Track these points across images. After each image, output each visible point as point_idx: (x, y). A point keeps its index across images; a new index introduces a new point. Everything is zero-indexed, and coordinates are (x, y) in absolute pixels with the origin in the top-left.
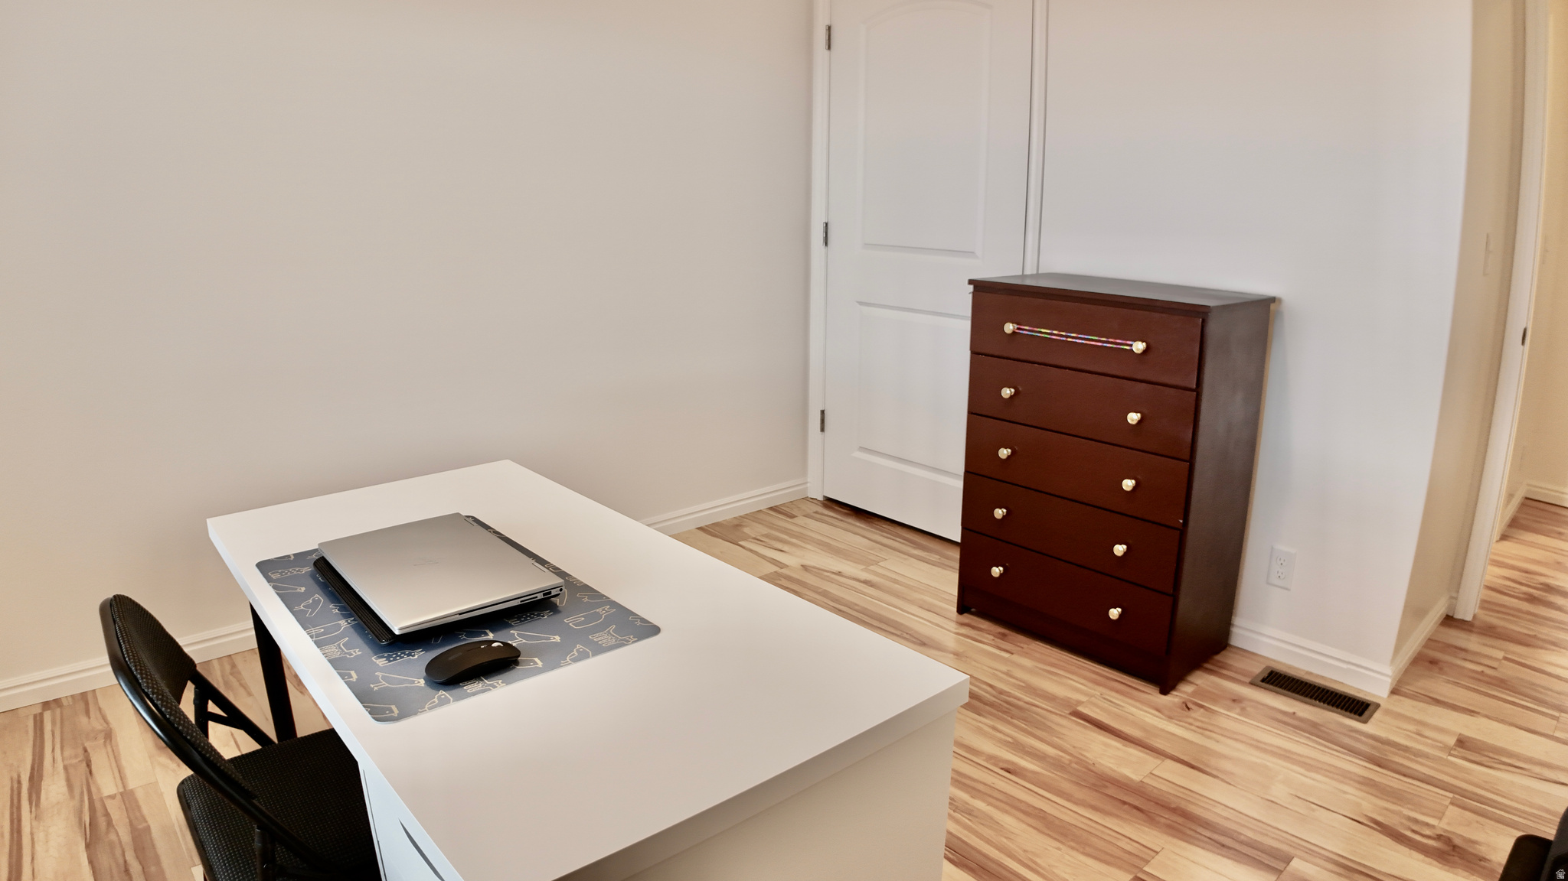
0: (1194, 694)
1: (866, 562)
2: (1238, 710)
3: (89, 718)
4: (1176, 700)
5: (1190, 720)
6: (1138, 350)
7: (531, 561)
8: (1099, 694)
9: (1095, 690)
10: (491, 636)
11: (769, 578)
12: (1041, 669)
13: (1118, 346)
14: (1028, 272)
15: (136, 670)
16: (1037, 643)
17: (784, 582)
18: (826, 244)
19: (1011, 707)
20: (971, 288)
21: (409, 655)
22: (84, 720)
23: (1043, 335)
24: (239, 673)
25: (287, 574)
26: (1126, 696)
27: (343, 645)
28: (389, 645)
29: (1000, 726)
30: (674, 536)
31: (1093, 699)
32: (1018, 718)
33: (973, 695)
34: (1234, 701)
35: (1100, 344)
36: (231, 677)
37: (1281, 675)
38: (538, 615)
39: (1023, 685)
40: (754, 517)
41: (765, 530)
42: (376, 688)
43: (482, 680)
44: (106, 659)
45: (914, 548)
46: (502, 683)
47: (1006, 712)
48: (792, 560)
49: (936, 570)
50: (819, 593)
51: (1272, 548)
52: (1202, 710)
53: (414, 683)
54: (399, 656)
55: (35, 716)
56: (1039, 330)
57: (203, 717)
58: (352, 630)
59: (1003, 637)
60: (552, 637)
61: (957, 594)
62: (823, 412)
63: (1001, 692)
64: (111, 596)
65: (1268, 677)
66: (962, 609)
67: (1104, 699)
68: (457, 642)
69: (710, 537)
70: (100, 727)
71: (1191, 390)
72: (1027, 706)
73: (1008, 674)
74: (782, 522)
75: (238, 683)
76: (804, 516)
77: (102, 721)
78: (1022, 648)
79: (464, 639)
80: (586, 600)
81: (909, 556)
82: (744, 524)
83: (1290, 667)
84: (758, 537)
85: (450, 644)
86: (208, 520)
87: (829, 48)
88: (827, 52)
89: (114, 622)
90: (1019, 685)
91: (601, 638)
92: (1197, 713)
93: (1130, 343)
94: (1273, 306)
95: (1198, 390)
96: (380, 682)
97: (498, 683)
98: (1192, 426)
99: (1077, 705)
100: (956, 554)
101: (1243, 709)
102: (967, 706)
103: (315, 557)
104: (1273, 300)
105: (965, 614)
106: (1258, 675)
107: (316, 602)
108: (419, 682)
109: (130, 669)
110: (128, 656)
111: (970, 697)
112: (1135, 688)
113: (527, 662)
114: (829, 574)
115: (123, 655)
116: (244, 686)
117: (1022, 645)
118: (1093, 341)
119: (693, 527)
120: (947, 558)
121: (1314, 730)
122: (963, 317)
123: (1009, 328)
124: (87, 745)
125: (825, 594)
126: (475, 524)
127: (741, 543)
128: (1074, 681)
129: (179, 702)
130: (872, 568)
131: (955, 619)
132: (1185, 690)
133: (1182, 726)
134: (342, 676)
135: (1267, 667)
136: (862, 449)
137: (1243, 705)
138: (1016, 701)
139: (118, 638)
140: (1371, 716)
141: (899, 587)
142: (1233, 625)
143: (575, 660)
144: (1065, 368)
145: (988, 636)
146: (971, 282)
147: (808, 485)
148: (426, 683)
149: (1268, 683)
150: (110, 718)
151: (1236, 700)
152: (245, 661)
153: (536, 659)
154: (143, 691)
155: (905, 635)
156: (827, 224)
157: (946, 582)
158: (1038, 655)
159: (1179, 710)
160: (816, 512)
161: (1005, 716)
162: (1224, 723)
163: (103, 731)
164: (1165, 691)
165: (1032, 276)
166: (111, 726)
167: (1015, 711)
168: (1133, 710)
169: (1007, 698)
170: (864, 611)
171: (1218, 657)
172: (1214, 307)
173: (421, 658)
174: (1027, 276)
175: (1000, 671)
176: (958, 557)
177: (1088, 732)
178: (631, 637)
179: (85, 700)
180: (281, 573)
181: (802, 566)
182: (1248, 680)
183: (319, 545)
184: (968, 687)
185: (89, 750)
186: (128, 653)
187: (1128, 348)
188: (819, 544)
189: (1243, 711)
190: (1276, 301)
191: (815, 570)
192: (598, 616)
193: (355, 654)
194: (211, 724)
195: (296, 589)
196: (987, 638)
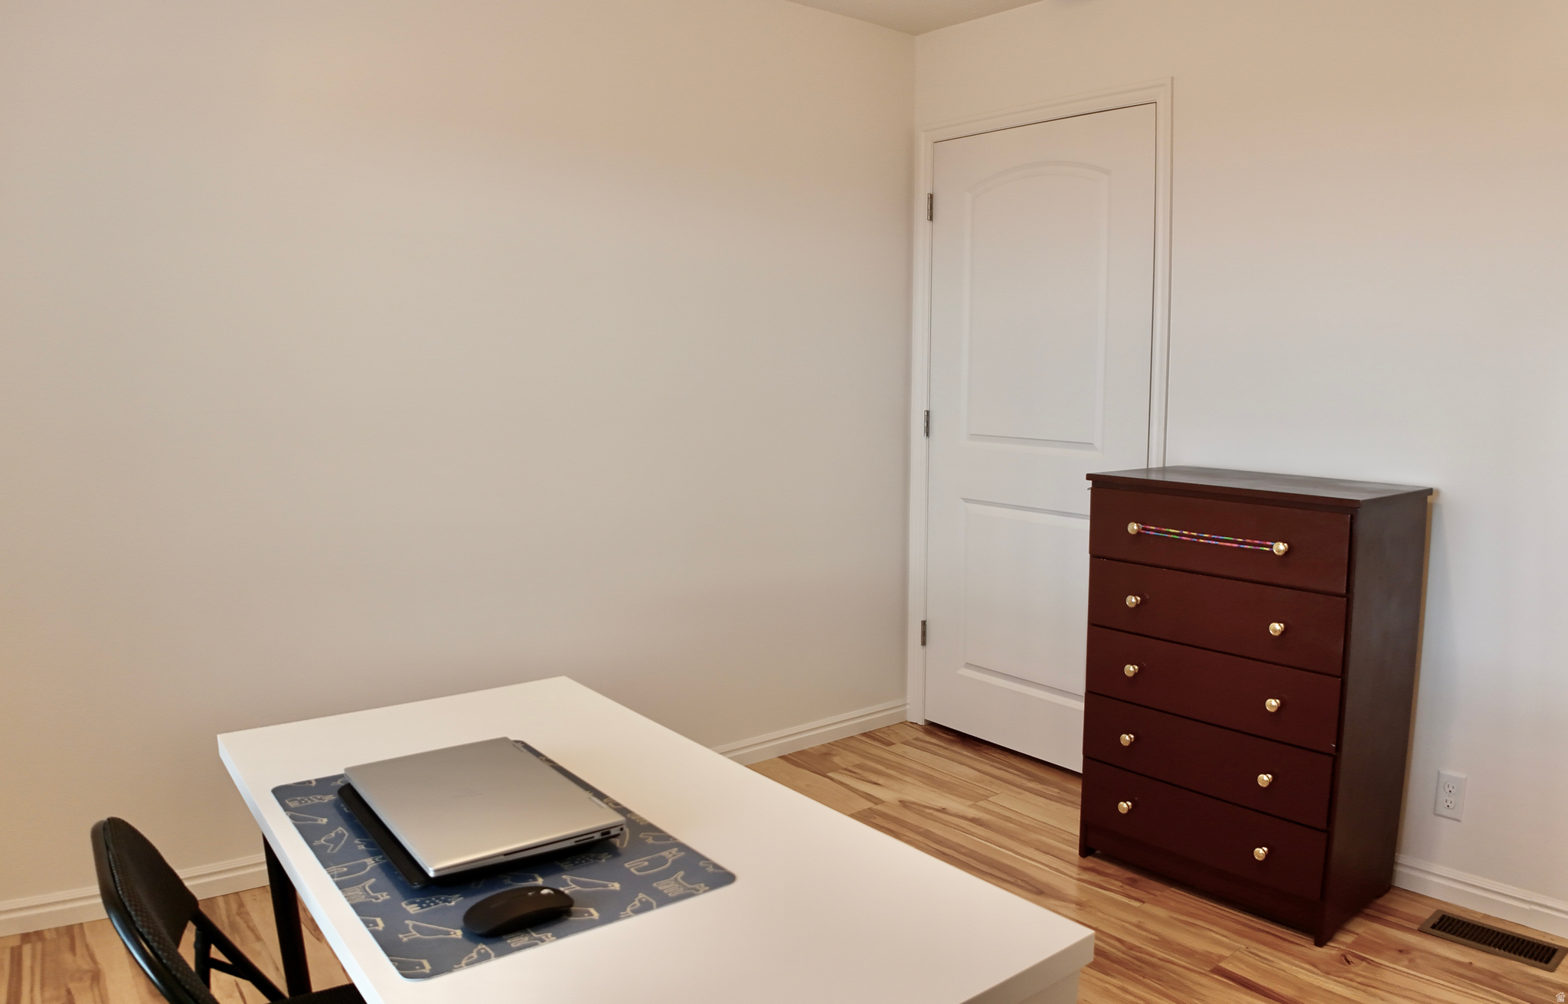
0: (1355, 944)
1: (975, 798)
2: (1406, 963)
3: (74, 954)
4: (1334, 952)
5: (1350, 976)
6: (1279, 551)
7: (587, 794)
8: (1244, 947)
9: (1239, 943)
10: (540, 881)
11: (864, 817)
12: (1176, 919)
13: (1257, 548)
14: (1153, 465)
15: (131, 905)
16: (1173, 889)
17: (879, 821)
18: (928, 434)
19: (1143, 965)
20: (1090, 483)
21: (445, 901)
22: (68, 957)
23: (1172, 536)
24: (248, 914)
25: (306, 802)
26: (1276, 949)
27: (370, 887)
28: (421, 889)
29: (1131, 988)
30: (752, 767)
31: (1238, 953)
32: (1150, 977)
33: (1098, 952)
34: (1400, 951)
35: (1236, 545)
36: (238, 919)
37: (1454, 920)
38: (595, 858)
39: (1157, 938)
40: (845, 744)
41: (857, 760)
42: (405, 939)
43: (529, 933)
44: (95, 889)
45: (1030, 780)
46: (552, 936)
47: (1138, 971)
48: (888, 794)
49: (1055, 805)
50: (920, 834)
51: (1439, 773)
52: (1364, 963)
53: (449, 934)
54: (433, 902)
55: (12, 949)
56: (1167, 530)
57: (206, 964)
58: (379, 870)
59: (1132, 883)
60: (610, 884)
61: (1079, 835)
62: (924, 623)
63: (1132, 947)
64: (104, 818)
65: (1439, 923)
66: (1086, 850)
67: (1250, 952)
68: (501, 887)
69: (794, 767)
70: (86, 967)
71: (1341, 596)
72: (1162, 963)
73: (1138, 926)
74: (877, 750)
75: (245, 925)
76: (902, 743)
77: (88, 959)
78: (1155, 896)
79: (511, 885)
80: (650, 841)
81: (1024, 790)
82: (834, 752)
83: (1465, 910)
84: (850, 768)
85: (493, 889)
86: (220, 737)
87: (931, 219)
88: (928, 223)
89: (108, 848)
90: (1152, 939)
91: (666, 886)
92: (1359, 968)
93: (1271, 543)
94: (1430, 499)
95: (1349, 594)
96: (410, 932)
97: (547, 937)
98: (1343, 636)
99: (1219, 961)
100: (1077, 787)
101: (1411, 961)
102: (1093, 965)
103: (340, 783)
104: (1430, 491)
105: (1090, 857)
106: (1428, 920)
107: (340, 836)
108: (455, 933)
109: (124, 905)
110: (122, 889)
111: (1095, 954)
112: (1285, 940)
113: (581, 914)
114: (931, 811)
115: (116, 887)
116: (253, 930)
117: (1154, 892)
118: (1228, 542)
119: (774, 756)
120: (1067, 791)
121: (1493, 981)
122: (1081, 516)
123: (1133, 528)
124: (72, 986)
125: (927, 834)
126: (525, 750)
127: (830, 774)
128: (1216, 933)
129: (177, 944)
130: (981, 803)
131: (1077, 864)
132: (1345, 940)
133: (1341, 983)
134: (367, 923)
135: (1438, 911)
136: (969, 666)
137: (1410, 956)
138: (1148, 957)
139: (111, 867)
140: (1558, 964)
141: (1012, 825)
142: (1397, 863)
143: (637, 912)
144: (1198, 573)
145: (1116, 882)
146: (1089, 477)
147: (908, 706)
148: (465, 934)
149: (1439, 929)
150: (99, 958)
151: (1403, 951)
152: (255, 900)
153: (592, 910)
154: (138, 930)
155: (1020, 882)
156: (928, 412)
157: (1068, 820)
158: (1173, 904)
159: (1337, 964)
160: (917, 739)
161: (1136, 975)
162: (1389, 977)
163: (88, 971)
164: (1320, 942)
165: (1158, 470)
166: (100, 966)
167: (1148, 969)
168: (1285, 965)
169: (1138, 954)
170: (971, 854)
171: (1380, 901)
172: (1363, 501)
173: (457, 904)
174: (1152, 469)
175: (1130, 923)
176: (1080, 790)
177: (1233, 992)
178: (702, 885)
179: (71, 934)
180: (300, 802)
181: (900, 801)
182: (1416, 927)
183: (347, 770)
184: (1094, 941)
185: (73, 992)
186: (121, 886)
187: (1267, 549)
188: (920, 776)
189: (1412, 965)
190: (1434, 493)
191: (915, 806)
192: (664, 860)
193: (382, 899)
194: (214, 972)
195: (317, 820)
196: (1113, 885)
